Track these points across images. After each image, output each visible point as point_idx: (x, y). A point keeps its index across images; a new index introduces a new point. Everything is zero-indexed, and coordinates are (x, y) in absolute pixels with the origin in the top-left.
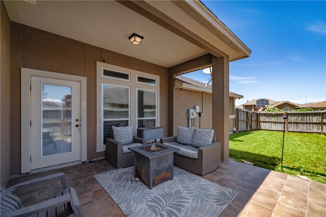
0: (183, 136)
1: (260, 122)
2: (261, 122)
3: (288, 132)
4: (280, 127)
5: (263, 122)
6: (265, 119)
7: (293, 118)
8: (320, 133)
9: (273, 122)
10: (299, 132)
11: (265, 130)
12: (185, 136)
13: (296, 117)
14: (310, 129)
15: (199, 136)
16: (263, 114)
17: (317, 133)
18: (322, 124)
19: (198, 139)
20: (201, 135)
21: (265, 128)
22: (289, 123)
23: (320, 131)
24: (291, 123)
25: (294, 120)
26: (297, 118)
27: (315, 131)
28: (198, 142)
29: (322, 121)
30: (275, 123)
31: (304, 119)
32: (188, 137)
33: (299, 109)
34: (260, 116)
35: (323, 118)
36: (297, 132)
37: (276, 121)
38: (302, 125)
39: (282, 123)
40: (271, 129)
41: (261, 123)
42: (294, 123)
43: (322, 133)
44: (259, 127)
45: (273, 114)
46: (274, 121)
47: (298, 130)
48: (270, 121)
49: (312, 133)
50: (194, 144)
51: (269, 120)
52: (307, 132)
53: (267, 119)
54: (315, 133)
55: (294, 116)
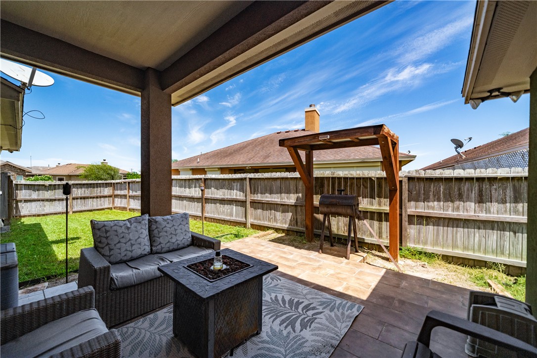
0: (130, 240)
1: (17, 202)
2: (21, 201)
3: (73, 212)
4: (60, 207)
5: (26, 201)
6: (30, 195)
7: (80, 190)
8: (112, 208)
9: (47, 200)
10: (88, 211)
11: (29, 216)
12: (136, 240)
13: (83, 189)
14: (101, 205)
15: (170, 228)
16: (25, 185)
17: (108, 208)
18: (113, 196)
19: (171, 234)
20: (173, 226)
21: (29, 212)
22: (74, 199)
23: (111, 206)
24: (77, 199)
25: (81, 195)
26: (85, 191)
27: (106, 206)
28: (174, 240)
29: (113, 193)
30: (51, 200)
31: (94, 191)
32: (144, 238)
33: (33, 176)
34: (17, 189)
35: (114, 189)
36: (85, 211)
37: (53, 198)
38: (91, 200)
39: (62, 200)
40: (43, 213)
41: (19, 204)
42: (81, 198)
43: (113, 208)
44: (16, 212)
45: (46, 186)
46: (48, 197)
47: (86, 208)
48: (41, 197)
49: (103, 209)
50: (162, 248)
51: (39, 195)
52: (98, 210)
53: (34, 195)
54: (106, 208)
55: (81, 188)
